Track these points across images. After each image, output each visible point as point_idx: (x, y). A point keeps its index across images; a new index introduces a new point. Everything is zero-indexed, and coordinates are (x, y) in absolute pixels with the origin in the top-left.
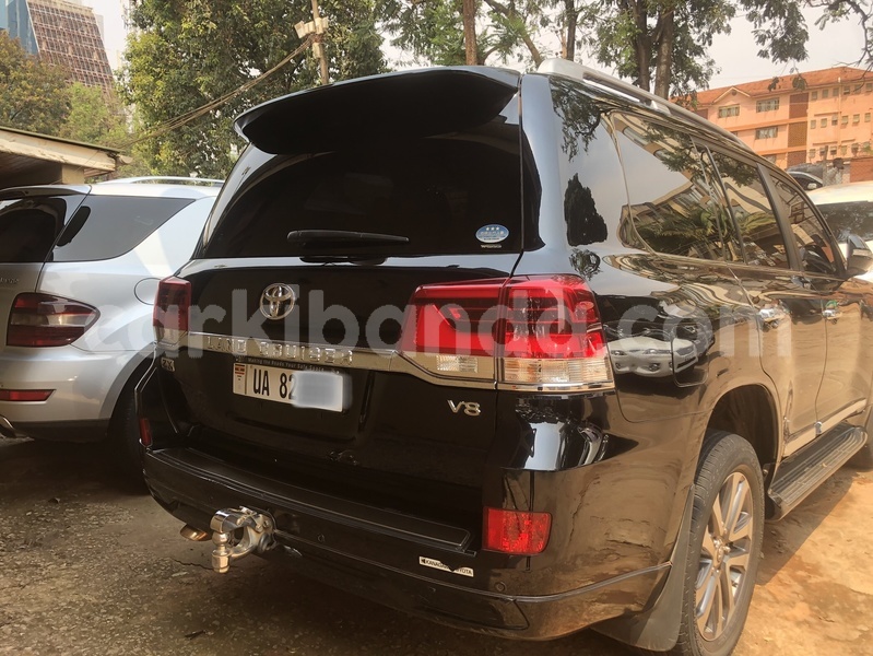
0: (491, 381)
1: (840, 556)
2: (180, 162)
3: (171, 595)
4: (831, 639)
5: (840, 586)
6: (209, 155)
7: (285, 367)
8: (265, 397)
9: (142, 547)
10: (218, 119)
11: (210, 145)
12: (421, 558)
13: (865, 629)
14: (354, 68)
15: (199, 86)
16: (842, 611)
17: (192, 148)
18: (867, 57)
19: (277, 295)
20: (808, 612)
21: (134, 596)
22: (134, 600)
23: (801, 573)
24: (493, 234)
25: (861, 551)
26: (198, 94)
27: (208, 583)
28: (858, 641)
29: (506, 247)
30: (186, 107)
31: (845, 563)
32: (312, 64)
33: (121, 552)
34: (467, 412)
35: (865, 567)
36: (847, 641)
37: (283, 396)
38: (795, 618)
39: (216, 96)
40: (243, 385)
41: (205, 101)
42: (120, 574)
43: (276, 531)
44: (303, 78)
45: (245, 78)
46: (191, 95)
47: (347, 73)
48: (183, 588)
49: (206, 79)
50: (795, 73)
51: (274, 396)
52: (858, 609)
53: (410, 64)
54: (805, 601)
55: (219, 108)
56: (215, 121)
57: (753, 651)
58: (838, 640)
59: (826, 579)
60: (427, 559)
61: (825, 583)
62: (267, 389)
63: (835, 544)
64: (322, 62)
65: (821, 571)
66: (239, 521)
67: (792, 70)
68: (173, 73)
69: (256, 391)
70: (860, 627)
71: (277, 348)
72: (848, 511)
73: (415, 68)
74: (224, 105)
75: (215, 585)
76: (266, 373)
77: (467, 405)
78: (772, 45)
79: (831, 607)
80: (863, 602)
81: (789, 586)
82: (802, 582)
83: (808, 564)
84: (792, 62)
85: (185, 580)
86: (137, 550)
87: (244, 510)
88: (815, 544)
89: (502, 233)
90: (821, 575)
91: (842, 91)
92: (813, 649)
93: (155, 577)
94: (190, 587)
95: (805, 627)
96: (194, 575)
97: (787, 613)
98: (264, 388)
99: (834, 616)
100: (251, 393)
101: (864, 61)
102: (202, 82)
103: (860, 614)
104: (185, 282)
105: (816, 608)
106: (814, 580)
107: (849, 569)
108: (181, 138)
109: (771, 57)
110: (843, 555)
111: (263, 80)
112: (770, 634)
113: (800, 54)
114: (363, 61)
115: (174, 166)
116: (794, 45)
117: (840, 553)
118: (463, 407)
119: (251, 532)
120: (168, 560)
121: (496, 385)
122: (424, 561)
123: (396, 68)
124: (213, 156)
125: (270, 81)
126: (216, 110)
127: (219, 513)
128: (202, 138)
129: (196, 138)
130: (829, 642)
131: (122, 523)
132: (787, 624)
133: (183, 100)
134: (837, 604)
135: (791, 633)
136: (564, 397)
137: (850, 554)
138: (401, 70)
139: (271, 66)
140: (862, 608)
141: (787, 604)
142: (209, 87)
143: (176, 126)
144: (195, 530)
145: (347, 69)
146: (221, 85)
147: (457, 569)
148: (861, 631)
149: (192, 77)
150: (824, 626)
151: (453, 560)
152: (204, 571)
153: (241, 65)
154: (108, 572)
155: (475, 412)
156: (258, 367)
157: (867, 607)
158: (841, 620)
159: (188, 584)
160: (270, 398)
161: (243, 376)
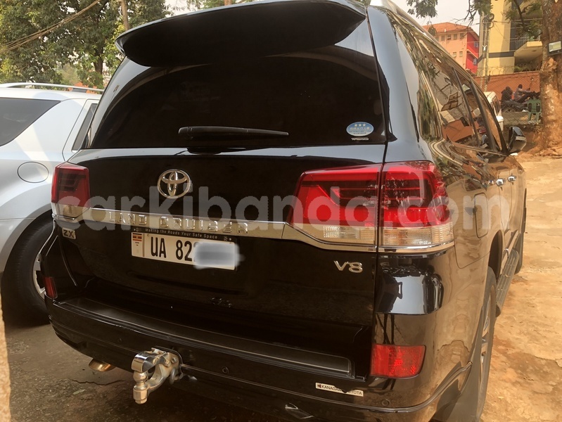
0: (372, 246)
1: (520, 333)
2: (18, 74)
3: (77, 411)
4: (537, 393)
5: (528, 354)
6: (40, 69)
7: (180, 235)
8: (162, 258)
9: (43, 371)
10: (46, 43)
11: (41, 61)
12: (317, 384)
13: (554, 384)
14: (145, 10)
15: (30, 18)
16: (536, 372)
17: (26, 64)
18: (470, 16)
19: (173, 178)
20: (516, 375)
21: (47, 415)
22: (48, 417)
23: (501, 347)
24: (360, 129)
25: (531, 329)
26: (29, 24)
27: (104, 397)
28: (553, 393)
29: (372, 140)
30: (21, 33)
31: (525, 339)
32: (115, 6)
33: (26, 377)
34: (351, 269)
35: (537, 340)
36: (546, 393)
37: (180, 258)
38: (510, 380)
39: (44, 26)
40: (141, 249)
41: (35, 30)
42: (30, 396)
43: (183, 365)
44: (108, 16)
45: (65, 15)
46: (24, 25)
47: (140, 13)
48: (85, 404)
49: (36, 13)
50: (430, 24)
51: (171, 257)
52: (544, 370)
53: (183, 9)
54: (510, 367)
55: (46, 35)
56: (44, 44)
57: (495, 408)
58: (541, 394)
59: (517, 350)
60: (322, 384)
61: (518, 353)
62: (164, 252)
63: (514, 325)
64: (123, 5)
65: (513, 345)
66: (154, 361)
67: (428, 23)
68: (10, 8)
69: (153, 254)
70: (551, 383)
71: (178, 222)
72: (512, 302)
73: (186, 12)
74: (50, 33)
75: (110, 398)
76: (162, 240)
77: (352, 265)
78: (416, 6)
79: (528, 370)
80: (546, 365)
81: (498, 357)
82: (504, 353)
83: (503, 341)
84: (428, 17)
85: (85, 396)
86: (39, 375)
87: (156, 351)
88: (502, 327)
89: (368, 128)
90: (513, 348)
91: (446, 38)
92: (529, 401)
93: (59, 396)
94: (90, 402)
95: (518, 386)
96: (91, 392)
97: (504, 377)
98: (161, 252)
99: (533, 377)
100: (148, 256)
101: (468, 18)
102: (32, 16)
103: (546, 373)
104: (82, 168)
105: (519, 371)
106: (510, 352)
107: (528, 342)
108: (18, 56)
109: (416, 14)
110: (521, 333)
111: (78, 17)
112: (501, 394)
113: (432, 13)
114: (152, 5)
115: (14, 76)
116: (429, 7)
117: (518, 331)
118: (348, 266)
119: (162, 367)
120: (66, 380)
121: (377, 249)
122: (320, 386)
123: (173, 11)
124: (42, 69)
125: (84, 17)
126: (43, 36)
127: (137, 356)
128: (33, 56)
129: (29, 56)
130: (536, 395)
131: (21, 352)
132: (507, 385)
133: (18, 29)
134: (531, 368)
135: (512, 392)
136: (425, 256)
137: (526, 332)
138: (177, 13)
139: (84, 6)
140: (546, 369)
141: (501, 370)
142: (38, 20)
143: (14, 47)
144: (101, 363)
145: (140, 11)
146: (47, 18)
147: (349, 391)
148: (552, 385)
149: (25, 12)
150: (530, 384)
151: (345, 384)
152: (98, 387)
153: (61, 5)
154: (20, 396)
155: (358, 270)
156: (155, 236)
157: (549, 368)
158: (537, 379)
159: (89, 399)
160: (168, 259)
161: (141, 243)
